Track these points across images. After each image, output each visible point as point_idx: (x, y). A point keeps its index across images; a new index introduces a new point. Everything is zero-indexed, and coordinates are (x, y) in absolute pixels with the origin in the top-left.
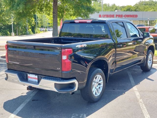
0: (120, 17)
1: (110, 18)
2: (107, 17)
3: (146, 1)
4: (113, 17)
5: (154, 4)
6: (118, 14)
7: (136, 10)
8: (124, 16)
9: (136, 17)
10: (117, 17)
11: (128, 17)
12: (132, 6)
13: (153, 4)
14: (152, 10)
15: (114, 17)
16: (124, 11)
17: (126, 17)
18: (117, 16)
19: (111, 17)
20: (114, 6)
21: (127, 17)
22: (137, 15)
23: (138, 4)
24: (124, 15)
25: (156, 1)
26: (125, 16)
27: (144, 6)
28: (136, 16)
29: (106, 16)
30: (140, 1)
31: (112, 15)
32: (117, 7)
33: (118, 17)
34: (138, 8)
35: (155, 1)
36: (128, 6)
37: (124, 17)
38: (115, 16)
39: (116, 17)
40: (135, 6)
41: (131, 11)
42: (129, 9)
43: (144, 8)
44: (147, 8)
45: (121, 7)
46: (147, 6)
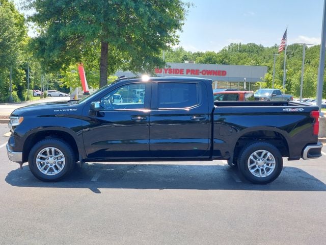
0: (194, 74)
1: (175, 74)
2: (171, 73)
3: (242, 44)
4: (181, 73)
5: (257, 51)
6: (190, 69)
7: (223, 60)
8: (202, 72)
9: (223, 75)
10: (189, 74)
11: (208, 75)
12: (216, 53)
13: (255, 51)
15: (183, 74)
16: (201, 62)
17: (205, 74)
18: (188, 71)
19: (178, 73)
20: (181, 51)
21: (206, 75)
22: (225, 72)
23: (227, 49)
24: (201, 70)
25: (261, 45)
26: (204, 73)
27: (239, 53)
28: (224, 73)
29: (168, 71)
30: (232, 44)
31: (179, 69)
32: (187, 54)
33: (191, 74)
34: (226, 57)
35: (259, 45)
36: (209, 54)
37: (201, 75)
38: (185, 72)
39: (187, 74)
40: (220, 52)
41: (214, 63)
42: (210, 59)
43: (238, 59)
44: (245, 58)
45: (195, 54)
46: (245, 54)
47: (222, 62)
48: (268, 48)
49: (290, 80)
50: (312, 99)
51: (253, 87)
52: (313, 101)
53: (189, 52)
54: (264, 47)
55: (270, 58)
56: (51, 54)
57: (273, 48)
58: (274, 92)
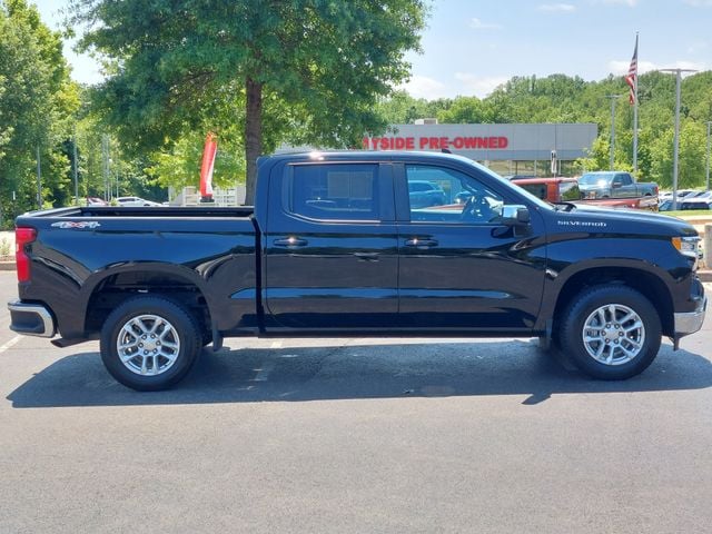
0: (437, 147)
1: (395, 149)
2: (386, 147)
3: (537, 77)
4: (408, 146)
5: (571, 92)
6: (428, 136)
7: (496, 115)
8: (454, 143)
9: (500, 146)
10: (427, 146)
11: (468, 147)
12: (481, 99)
13: (566, 92)
14: (566, 116)
15: (413, 146)
16: (448, 120)
17: (460, 147)
18: (423, 142)
19: (402, 146)
21: (464, 148)
22: (505, 140)
23: (505, 90)
24: (451, 139)
25: (577, 77)
26: (459, 143)
27: (531, 99)
28: (503, 142)
29: (379, 144)
30: (515, 79)
31: (404, 138)
32: (416, 105)
33: (431, 146)
34: (503, 107)
35: (574, 79)
36: (465, 102)
37: (451, 147)
38: (417, 143)
39: (422, 145)
40: (490, 98)
41: (477, 122)
42: (467, 113)
43: (530, 110)
44: (544, 108)
45: (434, 103)
46: (544, 99)
47: (495, 119)
48: (593, 82)
49: (648, 151)
50: (698, 190)
51: (568, 170)
52: (699, 194)
53: (421, 101)
54: (585, 81)
55: (599, 104)
56: (143, 112)
57: (605, 82)
58: (616, 179)
